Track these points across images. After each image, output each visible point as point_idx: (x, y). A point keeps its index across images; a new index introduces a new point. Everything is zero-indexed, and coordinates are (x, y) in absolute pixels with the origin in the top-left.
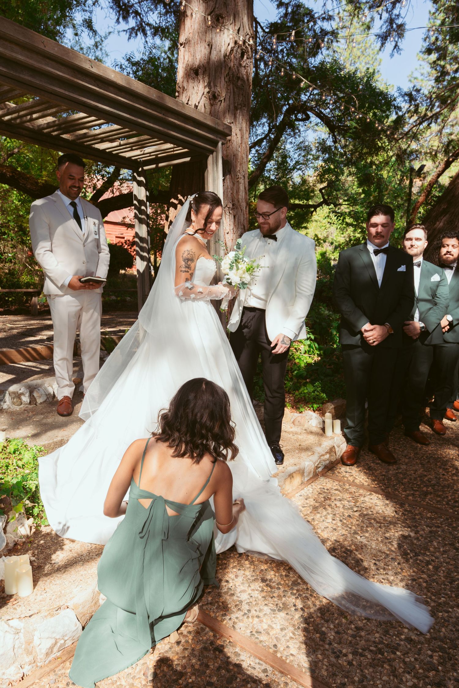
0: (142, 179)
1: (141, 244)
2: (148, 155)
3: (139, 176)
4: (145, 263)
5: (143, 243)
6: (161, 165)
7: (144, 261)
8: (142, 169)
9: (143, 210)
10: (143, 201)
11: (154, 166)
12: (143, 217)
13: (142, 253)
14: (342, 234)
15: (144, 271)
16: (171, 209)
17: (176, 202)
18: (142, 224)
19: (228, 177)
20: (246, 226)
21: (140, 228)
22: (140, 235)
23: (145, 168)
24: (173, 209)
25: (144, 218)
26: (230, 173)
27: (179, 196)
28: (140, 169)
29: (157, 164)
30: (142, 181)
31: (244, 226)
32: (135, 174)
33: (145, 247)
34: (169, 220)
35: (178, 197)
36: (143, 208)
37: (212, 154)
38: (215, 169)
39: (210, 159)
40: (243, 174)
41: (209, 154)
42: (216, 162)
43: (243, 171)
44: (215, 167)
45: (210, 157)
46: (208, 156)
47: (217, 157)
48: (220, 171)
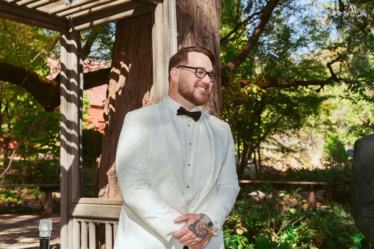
0: (73, 42)
1: (68, 131)
2: (77, 9)
3: (69, 38)
4: (73, 157)
5: (71, 129)
6: (96, 22)
7: (71, 154)
8: (73, 29)
9: (73, 83)
10: (73, 71)
11: (87, 25)
12: (72, 93)
13: (69, 143)
14: (357, 114)
15: (70, 168)
16: (112, 81)
17: (118, 71)
18: (71, 103)
19: (189, 35)
20: (217, 103)
21: (67, 108)
22: (68, 118)
23: (77, 28)
24: (114, 81)
25: (73, 95)
26: (192, 29)
27: (122, 63)
28: (71, 30)
29: (91, 21)
30: (72, 45)
31: (215, 103)
32: (64, 36)
33: (73, 135)
34: (109, 97)
35: (121, 66)
36: (73, 80)
37: (162, 3)
38: (166, 23)
39: (158, 9)
40: (212, 32)
41: (156, 3)
42: (167, 13)
43: (212, 28)
44: (166, 20)
45: (158, 7)
46: (156, 5)
47: (169, 6)
48: (174, 25)
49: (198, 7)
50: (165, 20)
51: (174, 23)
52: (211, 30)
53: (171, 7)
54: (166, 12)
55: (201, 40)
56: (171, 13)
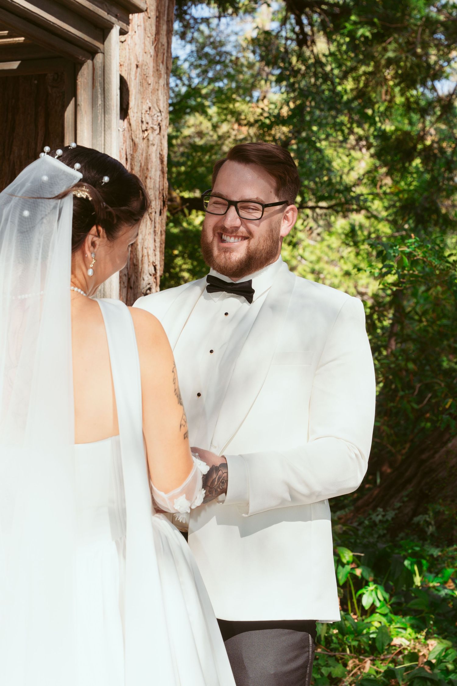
37: (92, 60)
38: (100, 102)
39: (85, 73)
40: (160, 119)
41: (83, 59)
42: (102, 81)
43: (160, 112)
44: (99, 96)
45: (85, 67)
46: (82, 64)
47: (106, 68)
48: (115, 108)
49: (137, 66)
50: (97, 97)
51: (115, 105)
52: (159, 114)
53: (110, 69)
54: (99, 79)
55: (141, 135)
56: (110, 83)
